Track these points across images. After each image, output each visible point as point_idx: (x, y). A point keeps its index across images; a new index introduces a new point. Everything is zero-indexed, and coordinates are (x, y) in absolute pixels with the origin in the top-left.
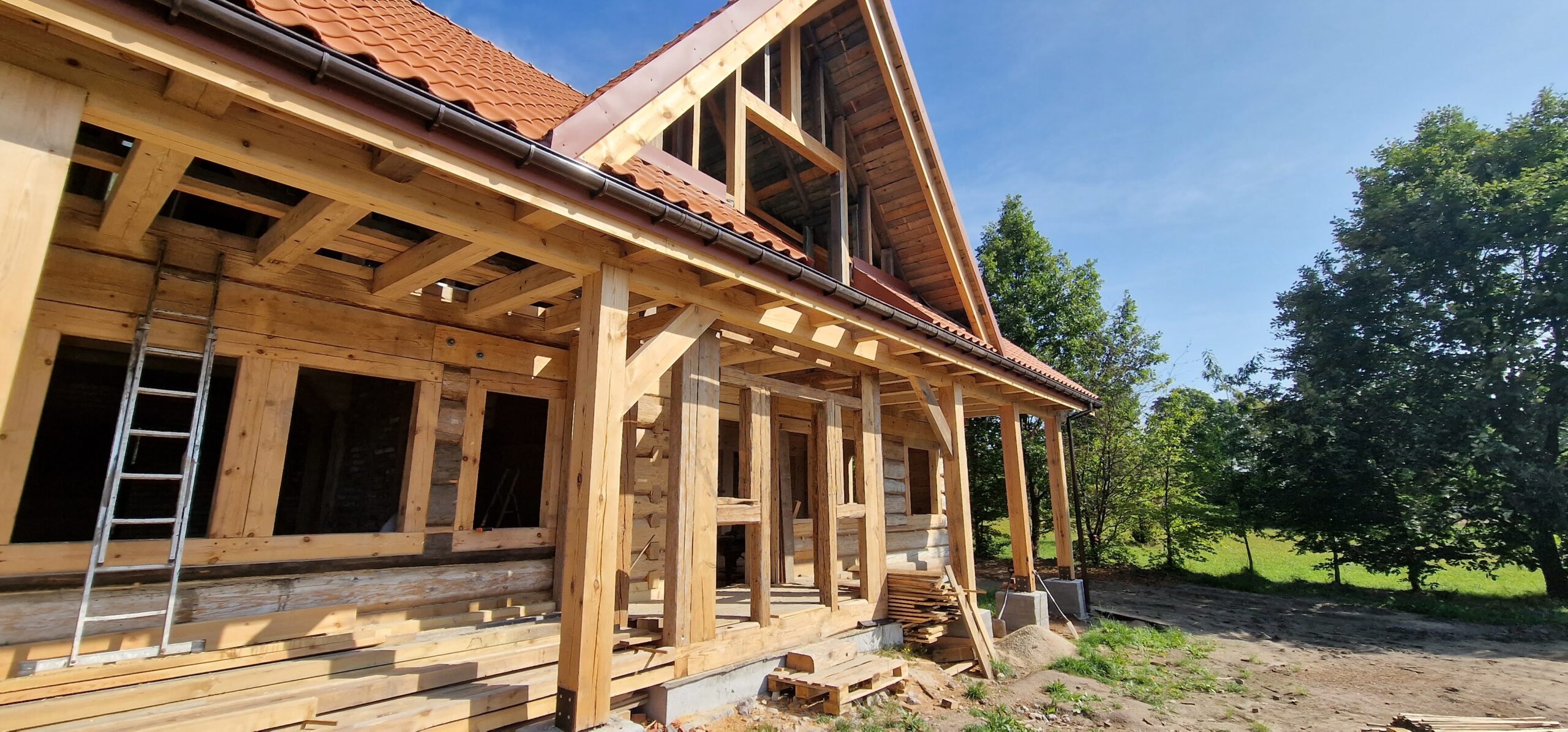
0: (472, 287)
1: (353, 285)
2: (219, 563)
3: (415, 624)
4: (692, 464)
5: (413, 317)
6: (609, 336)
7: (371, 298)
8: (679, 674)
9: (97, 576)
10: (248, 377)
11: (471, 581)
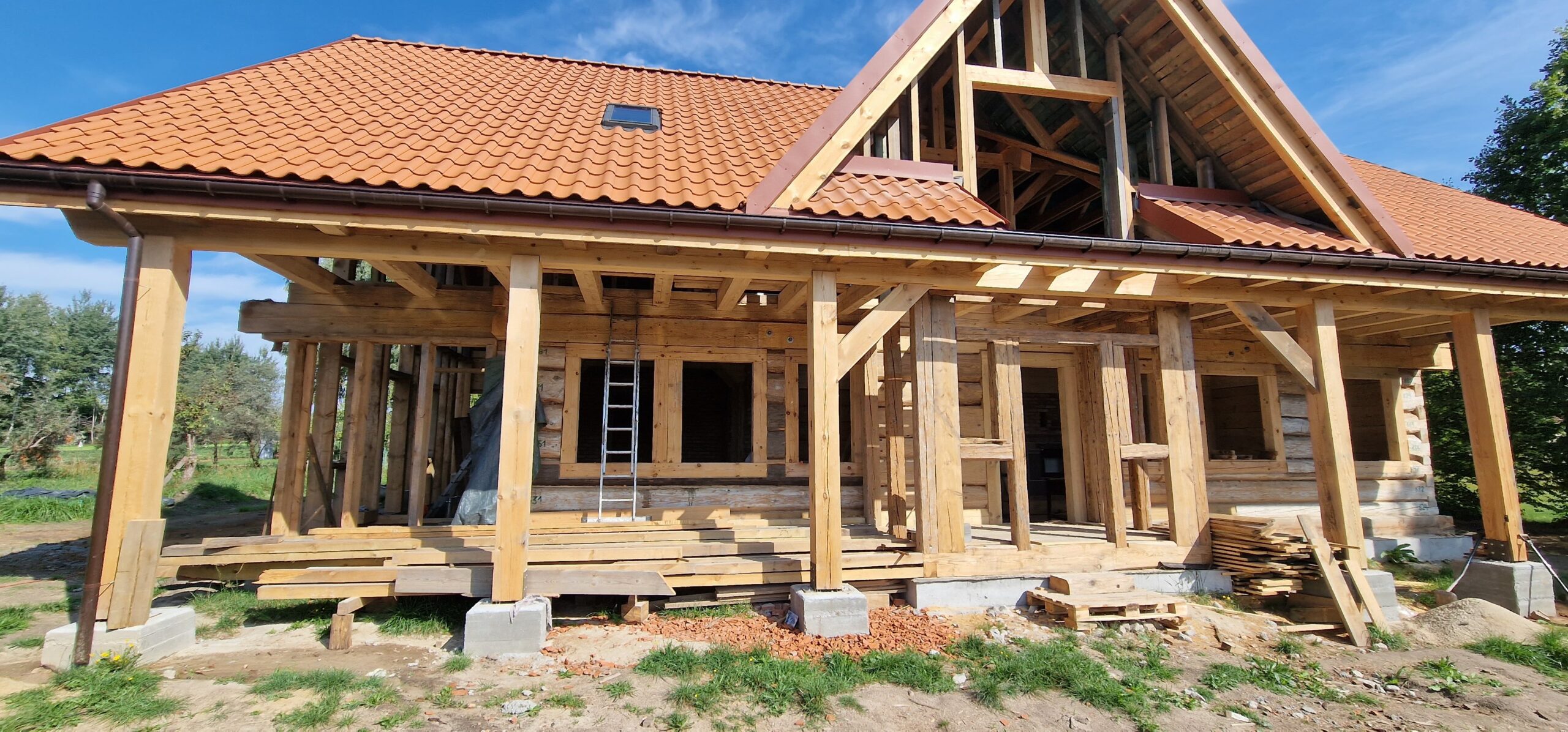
0: (778, 292)
1: (706, 307)
2: (658, 477)
3: (766, 522)
4: (931, 410)
5: (743, 320)
6: (822, 323)
7: (714, 312)
8: (928, 574)
9: (604, 480)
10: (659, 371)
11: (801, 497)
